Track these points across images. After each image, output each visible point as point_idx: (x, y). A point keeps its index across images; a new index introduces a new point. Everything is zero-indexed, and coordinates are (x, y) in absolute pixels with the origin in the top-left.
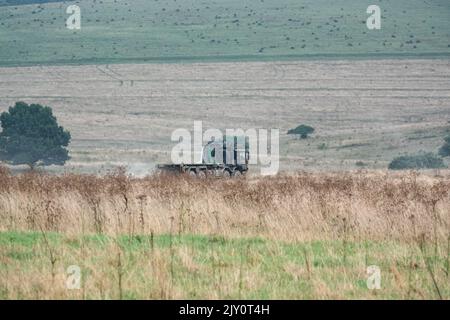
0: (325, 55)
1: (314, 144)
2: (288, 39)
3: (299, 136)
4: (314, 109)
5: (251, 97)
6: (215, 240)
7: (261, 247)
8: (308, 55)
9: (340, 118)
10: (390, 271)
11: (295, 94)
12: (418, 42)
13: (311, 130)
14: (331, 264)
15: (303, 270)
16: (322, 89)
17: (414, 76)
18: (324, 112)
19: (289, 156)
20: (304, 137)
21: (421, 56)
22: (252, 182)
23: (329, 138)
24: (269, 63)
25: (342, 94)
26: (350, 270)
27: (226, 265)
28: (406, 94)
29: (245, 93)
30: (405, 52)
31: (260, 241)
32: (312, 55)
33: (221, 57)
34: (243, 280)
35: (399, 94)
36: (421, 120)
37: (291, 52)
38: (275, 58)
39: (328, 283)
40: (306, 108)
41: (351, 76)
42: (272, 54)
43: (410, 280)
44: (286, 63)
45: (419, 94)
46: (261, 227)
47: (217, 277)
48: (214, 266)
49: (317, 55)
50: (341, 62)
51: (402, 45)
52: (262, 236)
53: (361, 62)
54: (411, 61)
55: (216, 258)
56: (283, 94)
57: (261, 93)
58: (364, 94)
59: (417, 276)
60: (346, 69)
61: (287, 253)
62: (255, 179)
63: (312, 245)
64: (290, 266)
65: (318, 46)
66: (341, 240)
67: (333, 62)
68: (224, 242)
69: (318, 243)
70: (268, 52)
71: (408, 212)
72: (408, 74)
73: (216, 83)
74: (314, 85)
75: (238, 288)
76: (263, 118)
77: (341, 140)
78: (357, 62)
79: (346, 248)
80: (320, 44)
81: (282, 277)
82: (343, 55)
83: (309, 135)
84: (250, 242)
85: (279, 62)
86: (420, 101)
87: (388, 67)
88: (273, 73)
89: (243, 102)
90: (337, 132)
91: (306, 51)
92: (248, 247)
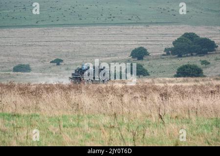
0: (68, 24)
1: (63, 68)
2: (50, 17)
3: (55, 64)
4: (63, 50)
5: (32, 45)
6: (15, 115)
7: (37, 118)
8: (60, 25)
9: (76, 55)
10: (100, 130)
11: (54, 43)
12: (114, 17)
13: (62, 61)
14: (72, 126)
15: (58, 129)
16: (67, 41)
17: (112, 34)
18: (68, 52)
19: (50, 74)
20: (58, 64)
21: (115, 24)
22: (33, 87)
23: (71, 65)
24: (41, 28)
25: (77, 43)
26: (81, 129)
27: (20, 127)
28: (108, 43)
29: (30, 43)
30: (107, 22)
31: (36, 115)
32: (62, 25)
33: (17, 26)
34: (29, 134)
35: (105, 43)
36: (115, 55)
37: (52, 23)
38: (44, 26)
39: (70, 136)
40: (59, 50)
41: (81, 35)
42: (42, 24)
43: (110, 134)
44: (49, 28)
45: (115, 43)
46: (37, 109)
47: (16, 133)
48: (14, 128)
49: (64, 24)
50: (76, 27)
51: (106, 19)
52: (38, 113)
53: (86, 27)
54: (110, 27)
55: (15, 124)
56: (48, 44)
57: (37, 43)
58: (87, 43)
59: (113, 132)
60: (78, 31)
61: (50, 121)
62: (34, 85)
63: (62, 117)
64: (51, 128)
65: (65, 20)
66: (76, 115)
67: (72, 28)
68: (18, 116)
69: (65, 116)
70: (41, 23)
71: (109, 101)
72: (109, 33)
73: (15, 39)
74: (63, 39)
75: (26, 139)
76: (38, 55)
77: (77, 65)
78: (84, 28)
79: (79, 118)
80: (66, 19)
81: (48, 133)
82: (77, 24)
83: (60, 63)
84: (32, 116)
85: (46, 28)
86: (115, 46)
87: (99, 30)
88: (43, 34)
89: (28, 48)
90: (74, 62)
91: (58, 23)
92: (31, 118)
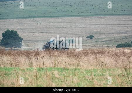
0: (97, 15)
1: (94, 41)
2: (86, 10)
3: (90, 38)
4: (94, 30)
5: (75, 27)
6: (65, 69)
7: (78, 71)
9: (102, 33)
10: (116, 77)
11: (89, 26)
12: (124, 10)
13: (93, 36)
14: (99, 75)
15: (91, 77)
16: (96, 25)
18: (97, 31)
19: (87, 44)
20: (91, 39)
23: (99, 39)
24: (81, 17)
25: (103, 26)
26: (104, 77)
27: (68, 76)
28: (121, 26)
29: (74, 26)
30: (120, 14)
31: (78, 69)
32: (94, 15)
33: (67, 16)
34: (73, 80)
35: (119, 26)
36: (126, 33)
37: (87, 14)
39: (98, 81)
40: (91, 30)
41: (105, 21)
42: (82, 15)
43: (122, 80)
44: (86, 17)
45: (125, 26)
46: (78, 65)
47: (65, 80)
48: (65, 76)
50: (102, 17)
51: (120, 12)
52: (79, 68)
54: (122, 16)
55: (65, 74)
56: (85, 26)
57: (79, 26)
58: (109, 26)
59: (124, 79)
60: (103, 19)
61: (86, 72)
63: (94, 70)
64: (87, 76)
65: (95, 12)
66: (102, 68)
67: (100, 17)
69: (95, 69)
70: (80, 14)
71: (122, 60)
72: (122, 20)
73: (65, 23)
74: (94, 23)
75: (72, 83)
76: (79, 33)
77: (102, 39)
79: (103, 71)
81: (84, 79)
83: (93, 38)
84: (75, 69)
85: (84, 17)
86: (125, 28)
87: (116, 18)
88: (82, 20)
89: (73, 29)
90: (101, 37)
91: (92, 14)
